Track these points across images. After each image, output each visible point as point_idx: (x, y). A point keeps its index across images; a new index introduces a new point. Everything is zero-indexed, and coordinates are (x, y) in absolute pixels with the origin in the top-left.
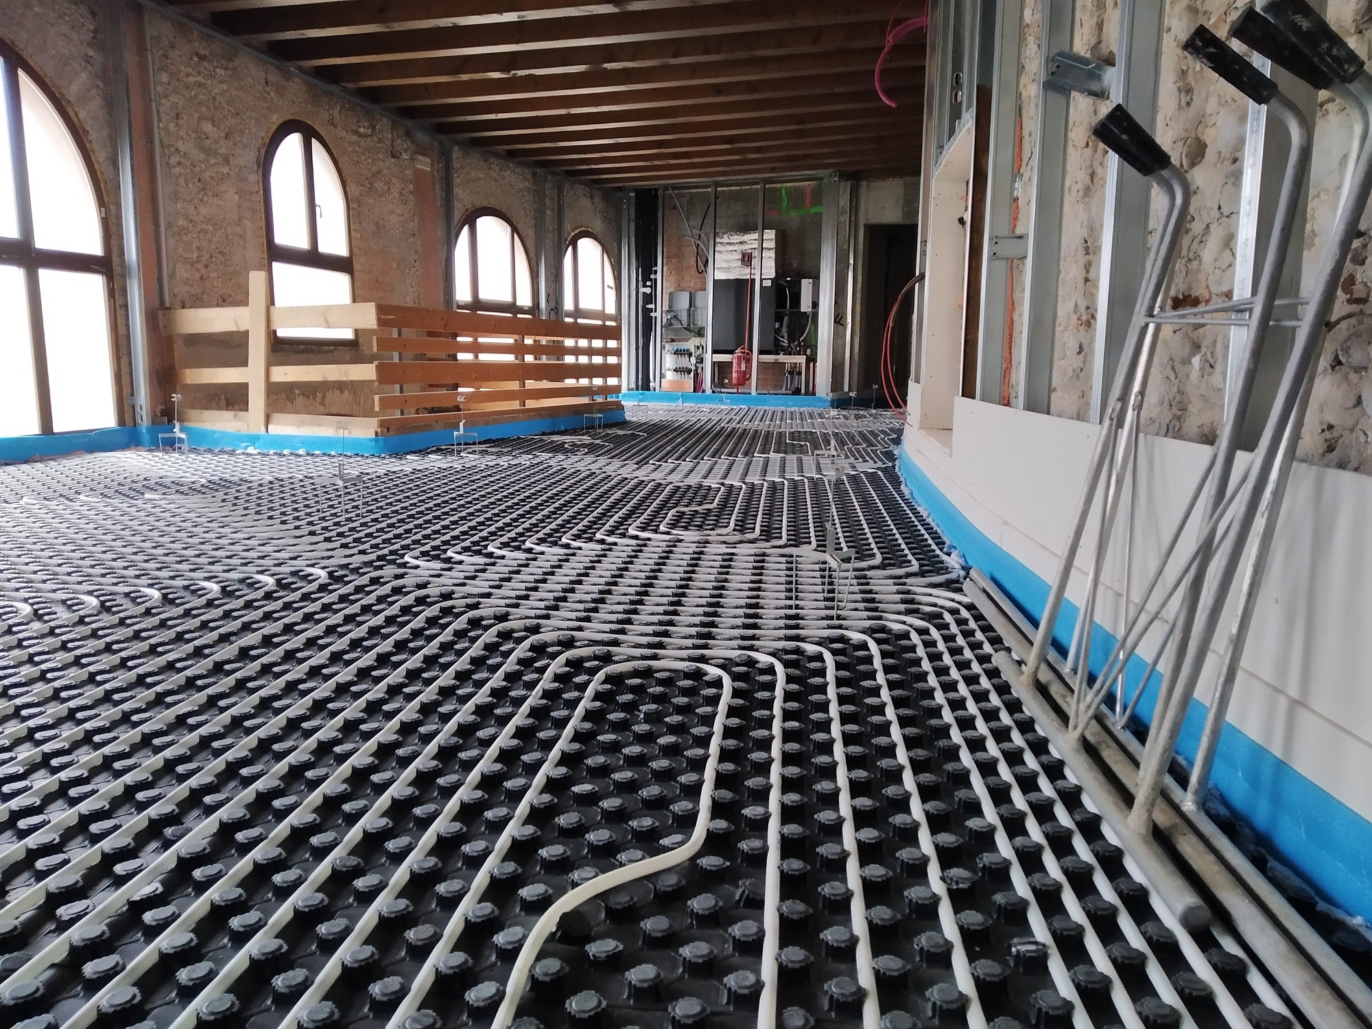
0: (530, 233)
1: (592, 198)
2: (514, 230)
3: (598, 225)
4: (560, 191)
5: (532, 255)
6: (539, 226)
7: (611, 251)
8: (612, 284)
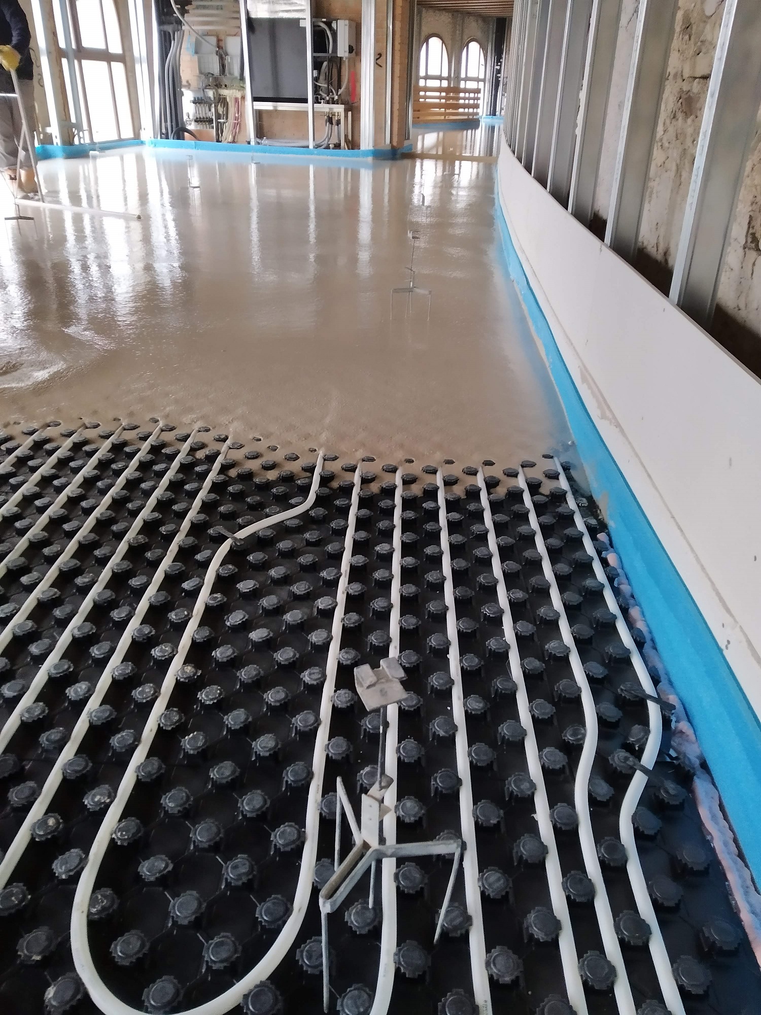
0: (449, 42)
1: (477, 21)
2: (443, 42)
3: (479, 34)
4: (463, 21)
5: (449, 53)
6: (453, 39)
7: (483, 47)
8: (484, 64)
